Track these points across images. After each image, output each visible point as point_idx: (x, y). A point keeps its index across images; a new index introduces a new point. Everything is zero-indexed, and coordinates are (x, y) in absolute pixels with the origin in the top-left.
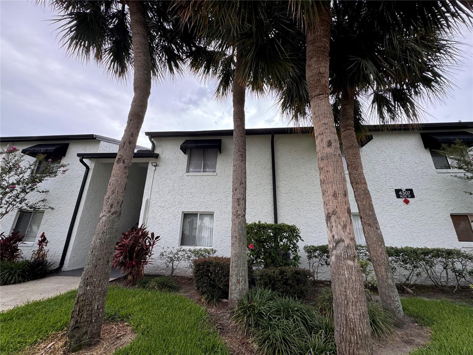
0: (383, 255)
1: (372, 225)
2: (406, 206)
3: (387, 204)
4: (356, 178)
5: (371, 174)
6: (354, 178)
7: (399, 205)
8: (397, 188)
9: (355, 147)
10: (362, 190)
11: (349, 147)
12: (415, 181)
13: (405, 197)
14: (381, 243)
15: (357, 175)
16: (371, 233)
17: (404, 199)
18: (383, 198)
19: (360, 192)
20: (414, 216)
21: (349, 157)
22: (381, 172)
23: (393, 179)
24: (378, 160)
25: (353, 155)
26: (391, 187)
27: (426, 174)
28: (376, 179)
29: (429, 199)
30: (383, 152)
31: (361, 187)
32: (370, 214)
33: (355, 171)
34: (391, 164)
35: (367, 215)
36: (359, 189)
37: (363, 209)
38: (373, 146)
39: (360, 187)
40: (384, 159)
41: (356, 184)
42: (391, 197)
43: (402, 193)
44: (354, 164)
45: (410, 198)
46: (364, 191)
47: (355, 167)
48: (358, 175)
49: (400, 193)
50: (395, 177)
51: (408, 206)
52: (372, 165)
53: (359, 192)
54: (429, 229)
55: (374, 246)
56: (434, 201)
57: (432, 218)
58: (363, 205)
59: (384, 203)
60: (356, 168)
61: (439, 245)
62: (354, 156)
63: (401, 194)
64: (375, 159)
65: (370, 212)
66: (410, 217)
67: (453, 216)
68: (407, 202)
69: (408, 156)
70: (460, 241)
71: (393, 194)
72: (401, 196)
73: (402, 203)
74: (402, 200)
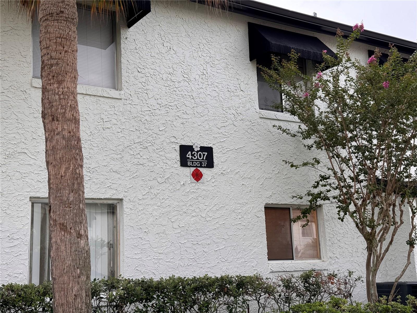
0: (79, 300)
1: (69, 228)
2: (194, 185)
3: (159, 180)
4: (54, 104)
5: (136, 101)
6: (50, 103)
7: (182, 183)
8: (184, 143)
9: (66, 20)
10: (64, 138)
11: (51, 14)
12: (220, 131)
13: (197, 164)
14: (81, 270)
15: (57, 97)
16: (63, 248)
17: (193, 169)
18: (153, 164)
19: (57, 141)
20: (205, 207)
21: (48, 42)
22: (159, 101)
23: (181, 121)
24: (158, 69)
25: (59, 40)
26: (173, 140)
27: (241, 116)
28: (147, 117)
29: (237, 173)
30: (172, 52)
31: (63, 129)
32: (71, 199)
33: (55, 86)
34: (182, 83)
35: (62, 202)
36: (57, 134)
37: (57, 187)
38: (154, 30)
39: (60, 129)
40: (171, 70)
41: (53, 120)
42: (169, 163)
43: (192, 155)
44: (57, 64)
45: (204, 167)
46: (69, 140)
47: (58, 74)
48: (62, 97)
49: (189, 155)
50: (185, 116)
51: (199, 185)
52: (144, 80)
53: (54, 142)
54: (226, 237)
55: (63, 281)
56: (245, 178)
57: (234, 214)
58: (59, 176)
60: (60, 78)
61: (236, 269)
62: (61, 44)
63: (190, 157)
64: (153, 67)
65: (72, 194)
66: (198, 210)
67: (269, 209)
68: (197, 176)
69: (219, 71)
70: (269, 259)
71: (176, 156)
72: (189, 163)
73: (190, 179)
74: (189, 171)
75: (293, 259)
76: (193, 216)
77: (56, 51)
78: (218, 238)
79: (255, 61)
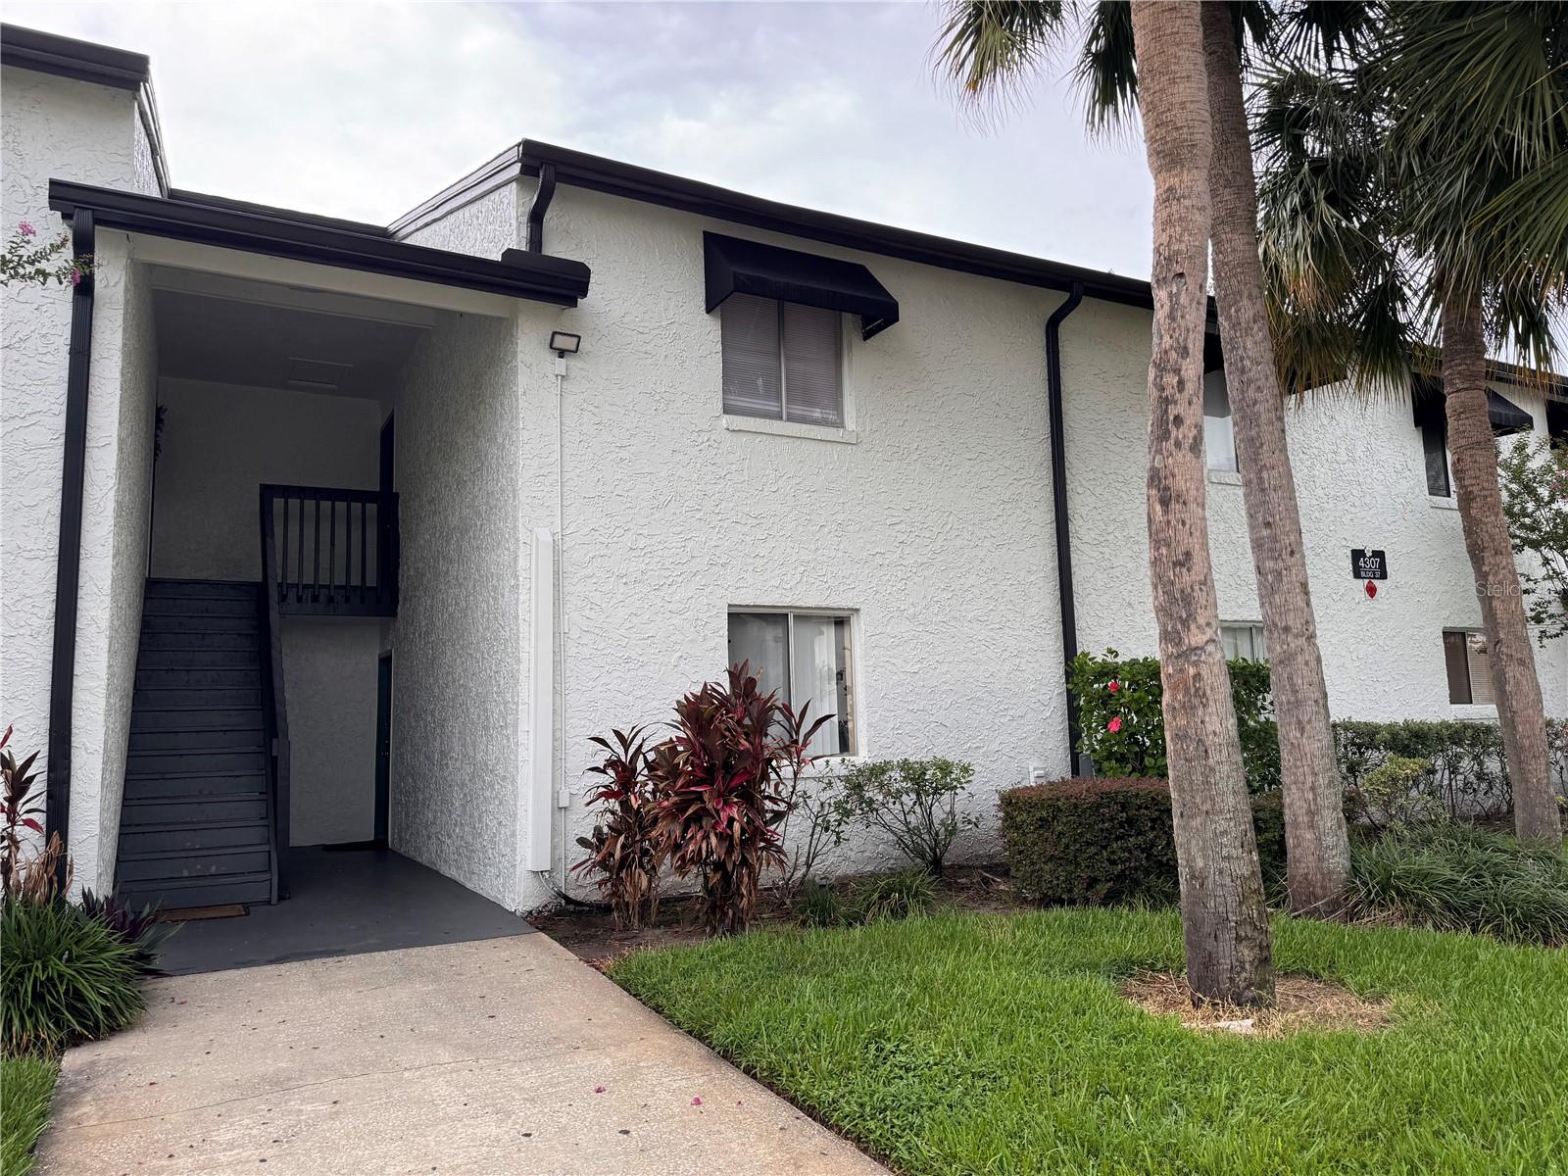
2: (1369, 603)
3: (1334, 595)
7: (1357, 601)
8: (1355, 547)
12: (1390, 529)
13: (1370, 574)
16: (1525, 682)
17: (1366, 581)
20: (1382, 633)
22: (1326, 491)
23: (1350, 516)
24: (1321, 446)
26: (1344, 542)
27: (1411, 506)
28: (1315, 514)
29: (1411, 586)
30: (1334, 423)
34: (1347, 465)
36: (1504, 568)
39: (1504, 563)
40: (1335, 447)
41: (1496, 553)
42: (1342, 574)
43: (1365, 563)
45: (1378, 579)
49: (1361, 563)
50: (1353, 510)
51: (1374, 603)
53: (1501, 576)
54: (1405, 672)
56: (1420, 592)
57: (1412, 642)
59: (1329, 590)
63: (1363, 565)
64: (1316, 444)
66: (1375, 637)
67: (1447, 634)
68: (1371, 591)
69: (1383, 444)
70: (1451, 703)
71: (1348, 564)
72: (1363, 574)
73: (1363, 595)
74: (1362, 584)
75: (1471, 703)
76: (1370, 645)
77: (1487, 481)
78: (1397, 674)
79: (1420, 428)
